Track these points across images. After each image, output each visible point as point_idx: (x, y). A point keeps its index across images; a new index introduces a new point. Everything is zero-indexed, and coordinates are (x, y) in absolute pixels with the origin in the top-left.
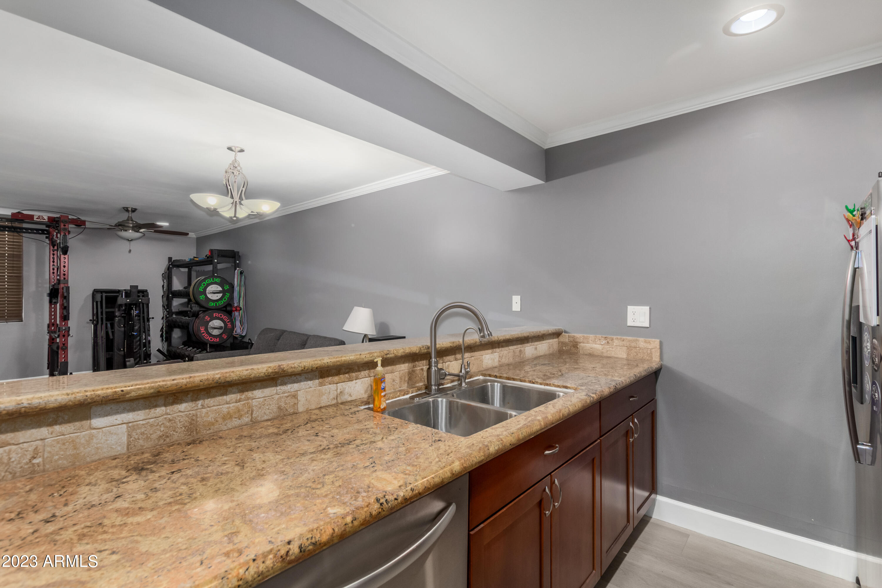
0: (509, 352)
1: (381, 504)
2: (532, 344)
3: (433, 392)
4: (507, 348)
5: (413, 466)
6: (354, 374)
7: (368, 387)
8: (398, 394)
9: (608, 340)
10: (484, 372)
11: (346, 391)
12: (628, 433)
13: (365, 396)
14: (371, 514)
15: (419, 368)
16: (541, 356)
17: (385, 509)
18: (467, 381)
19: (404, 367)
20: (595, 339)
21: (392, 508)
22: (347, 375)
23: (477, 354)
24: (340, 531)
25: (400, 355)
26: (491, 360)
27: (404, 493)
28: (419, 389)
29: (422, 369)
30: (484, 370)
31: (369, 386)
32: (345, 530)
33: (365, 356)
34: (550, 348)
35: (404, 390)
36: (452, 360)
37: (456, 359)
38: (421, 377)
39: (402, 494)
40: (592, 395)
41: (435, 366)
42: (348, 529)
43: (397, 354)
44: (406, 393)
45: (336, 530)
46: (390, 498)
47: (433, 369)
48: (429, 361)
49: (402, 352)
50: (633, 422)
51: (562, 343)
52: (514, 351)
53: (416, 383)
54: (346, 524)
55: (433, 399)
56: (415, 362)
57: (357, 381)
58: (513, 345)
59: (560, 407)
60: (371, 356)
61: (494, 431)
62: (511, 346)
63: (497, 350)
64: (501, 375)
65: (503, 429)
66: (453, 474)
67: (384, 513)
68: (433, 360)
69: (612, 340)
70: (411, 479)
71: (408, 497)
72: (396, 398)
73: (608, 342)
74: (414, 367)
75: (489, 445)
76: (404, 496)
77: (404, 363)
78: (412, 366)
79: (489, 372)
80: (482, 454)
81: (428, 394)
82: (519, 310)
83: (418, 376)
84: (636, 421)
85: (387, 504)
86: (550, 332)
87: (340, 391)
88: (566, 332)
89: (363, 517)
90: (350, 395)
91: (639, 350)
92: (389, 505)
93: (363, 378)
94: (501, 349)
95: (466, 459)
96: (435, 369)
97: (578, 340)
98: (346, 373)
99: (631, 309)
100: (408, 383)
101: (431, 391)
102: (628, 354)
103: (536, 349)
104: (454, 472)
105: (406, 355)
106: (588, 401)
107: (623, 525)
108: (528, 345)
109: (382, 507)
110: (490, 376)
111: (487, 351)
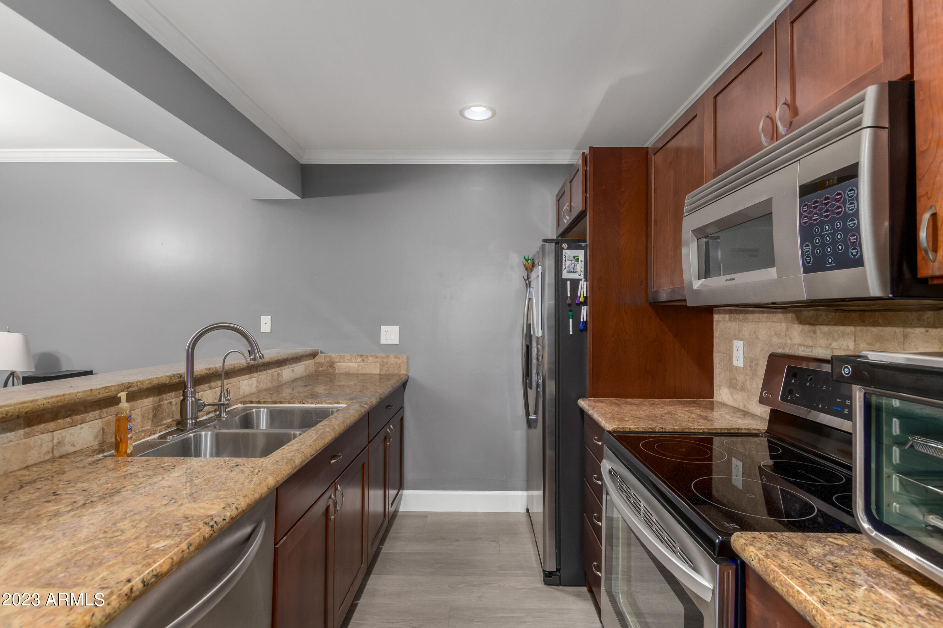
0: (267, 376)
1: (212, 526)
2: (290, 366)
3: (189, 427)
4: (264, 372)
5: (225, 490)
6: (78, 417)
7: (99, 432)
8: (143, 434)
9: (363, 358)
10: (242, 400)
11: (67, 439)
12: (386, 439)
13: (95, 444)
14: (204, 538)
15: (166, 402)
16: (298, 378)
17: (215, 531)
18: (227, 410)
19: (148, 403)
20: (351, 358)
21: (221, 529)
22: (68, 419)
23: (234, 380)
24: (179, 558)
25: (145, 387)
26: (249, 386)
27: (230, 512)
28: (169, 427)
29: (170, 403)
30: (242, 398)
31: (100, 430)
32: (183, 557)
33: (98, 391)
34: (306, 370)
35: (147, 430)
36: (206, 389)
37: (211, 388)
38: (169, 412)
39: (228, 514)
40: (365, 406)
41: (192, 397)
42: (185, 556)
43: (141, 386)
44: (153, 432)
45: (175, 558)
46: (219, 519)
47: (190, 400)
48: (184, 391)
49: (148, 384)
50: (389, 428)
51: (318, 363)
52: (272, 375)
53: (162, 420)
54: (183, 551)
55: (194, 434)
56: (162, 394)
57: (83, 425)
58: (271, 369)
59: (342, 419)
60: (107, 391)
61: (290, 447)
62: (269, 369)
63: (255, 375)
64: (266, 400)
65: (300, 444)
66: (269, 489)
67: (215, 534)
68: (190, 389)
69: (367, 358)
70: (230, 500)
71: (234, 516)
72: (140, 440)
73: (363, 360)
74: (160, 401)
75: (294, 458)
76: (231, 515)
77: (147, 397)
78: (158, 400)
79: (247, 399)
80: (290, 467)
81: (182, 430)
82: (269, 331)
83: (165, 411)
84: (391, 426)
85: (217, 525)
86: (308, 353)
87: (58, 441)
88: (322, 353)
89: (198, 541)
90: (73, 445)
91: (390, 365)
92: (219, 525)
93: (91, 421)
94: (258, 373)
95: (277, 474)
96: (191, 400)
97: (334, 360)
98: (67, 417)
99: (383, 328)
100: (152, 421)
101: (186, 426)
102: (381, 370)
103: (293, 371)
104: (270, 487)
105: (153, 386)
106: (363, 411)
107: (382, 521)
108: (286, 367)
109: (213, 529)
110: (251, 402)
111: (244, 377)
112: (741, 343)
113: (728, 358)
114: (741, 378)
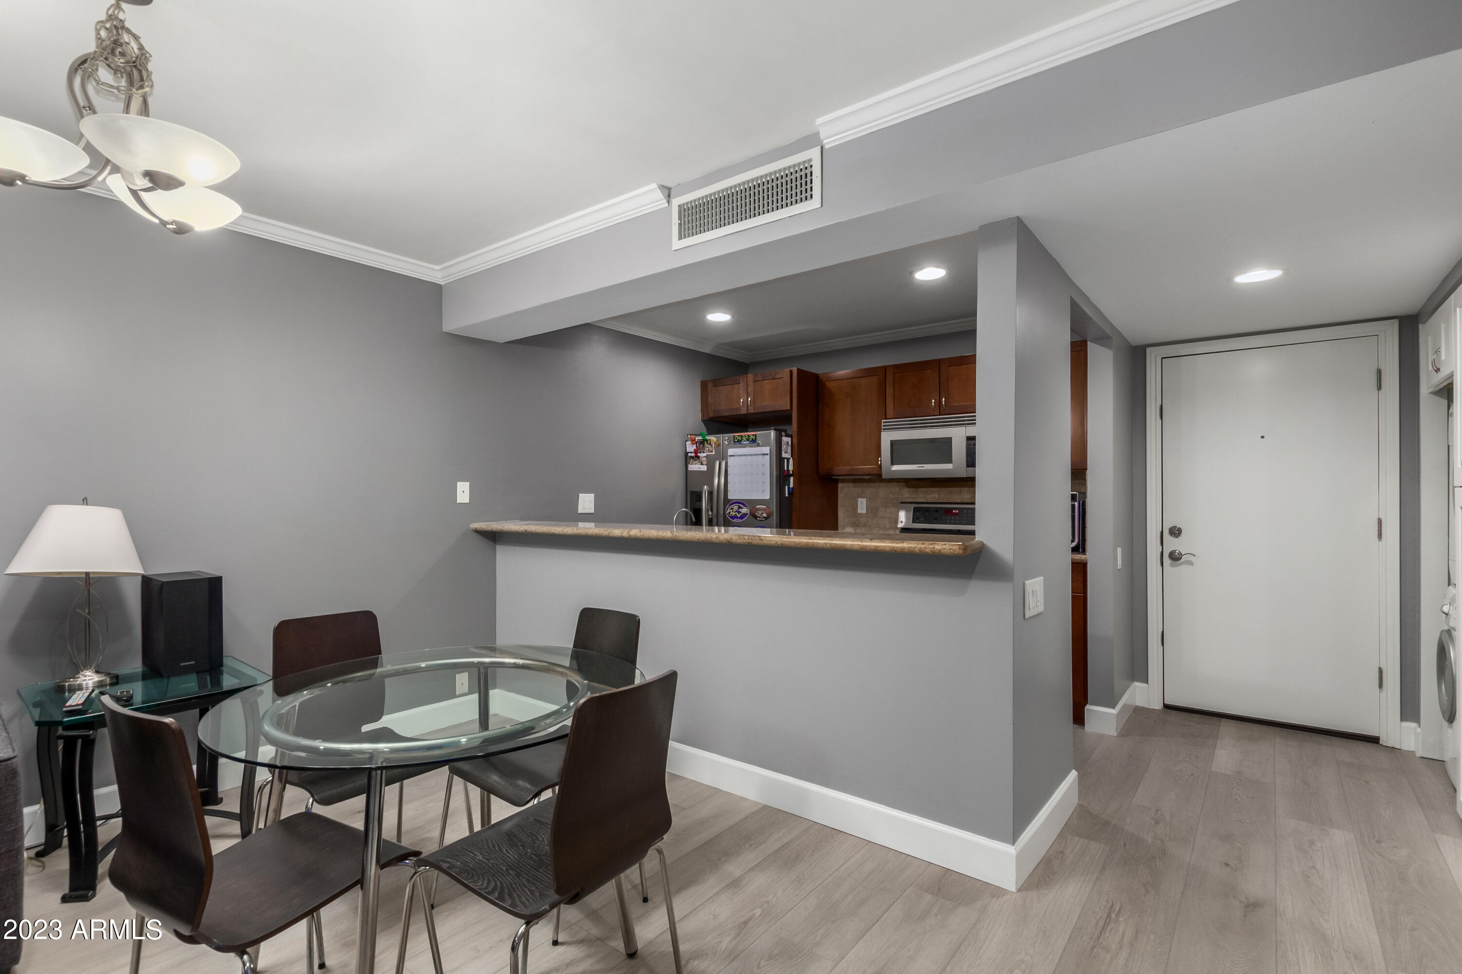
82: (468, 501)
99: (581, 498)
112: (864, 500)
113: (852, 509)
114: (863, 520)
